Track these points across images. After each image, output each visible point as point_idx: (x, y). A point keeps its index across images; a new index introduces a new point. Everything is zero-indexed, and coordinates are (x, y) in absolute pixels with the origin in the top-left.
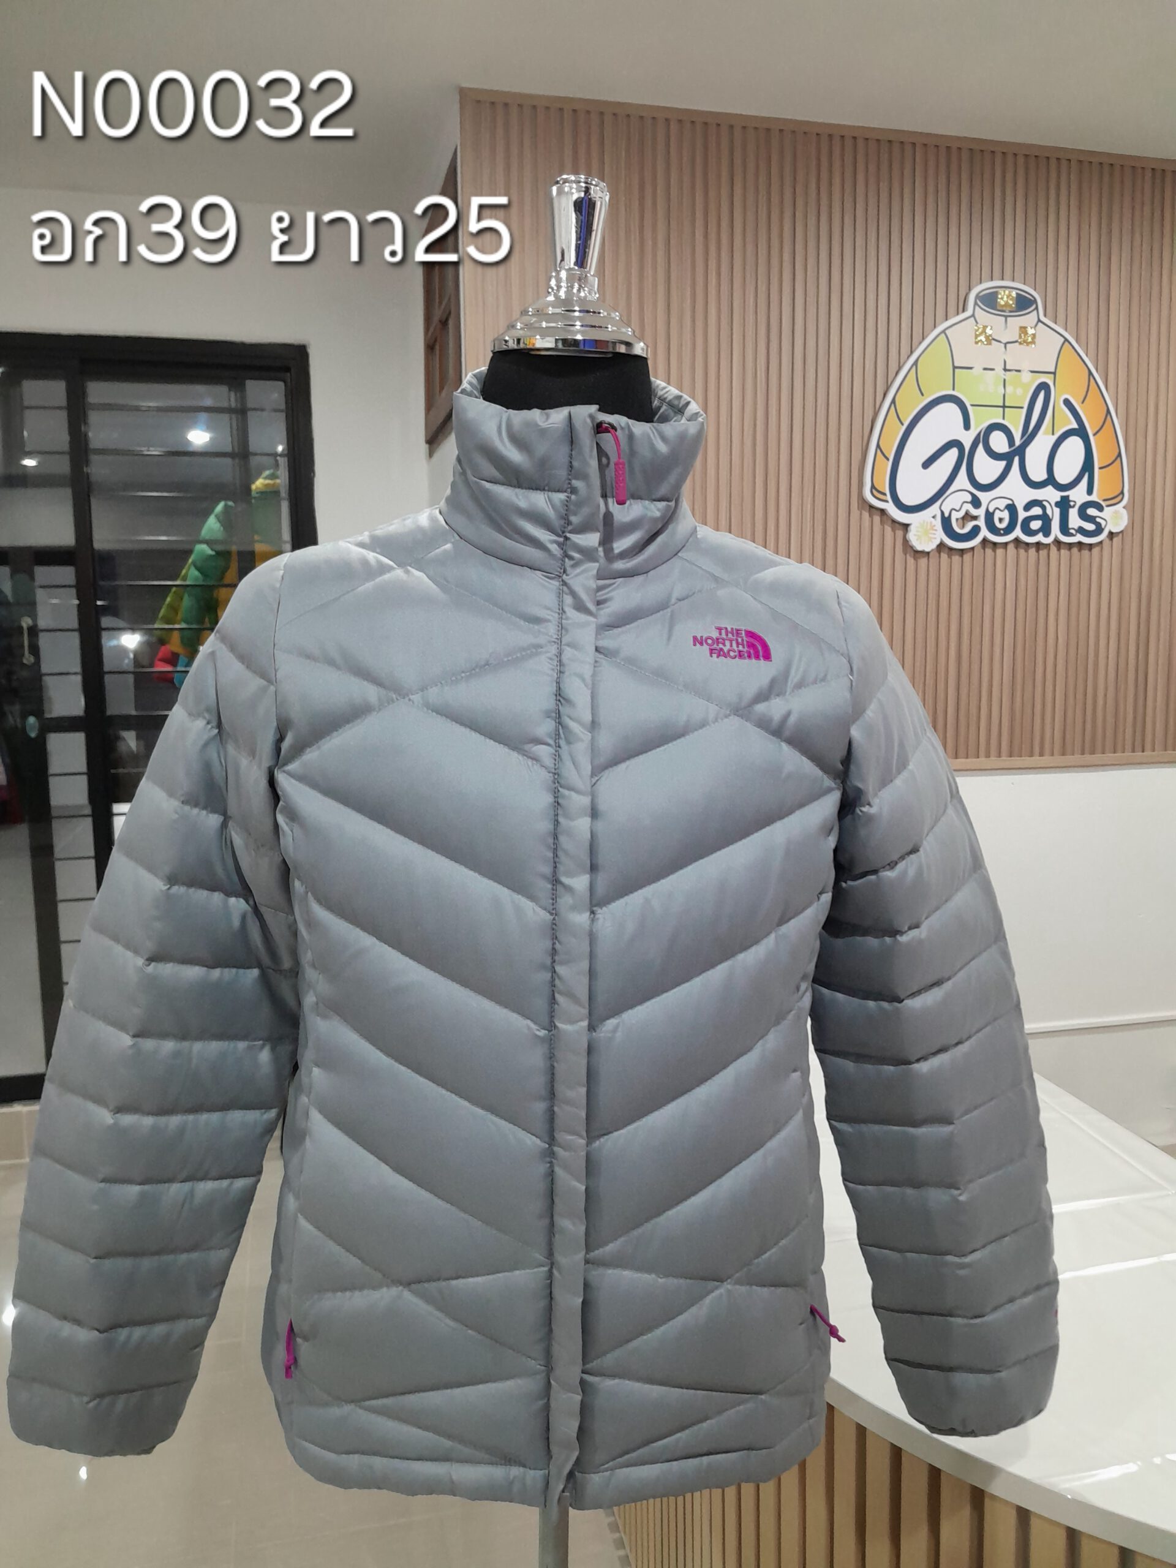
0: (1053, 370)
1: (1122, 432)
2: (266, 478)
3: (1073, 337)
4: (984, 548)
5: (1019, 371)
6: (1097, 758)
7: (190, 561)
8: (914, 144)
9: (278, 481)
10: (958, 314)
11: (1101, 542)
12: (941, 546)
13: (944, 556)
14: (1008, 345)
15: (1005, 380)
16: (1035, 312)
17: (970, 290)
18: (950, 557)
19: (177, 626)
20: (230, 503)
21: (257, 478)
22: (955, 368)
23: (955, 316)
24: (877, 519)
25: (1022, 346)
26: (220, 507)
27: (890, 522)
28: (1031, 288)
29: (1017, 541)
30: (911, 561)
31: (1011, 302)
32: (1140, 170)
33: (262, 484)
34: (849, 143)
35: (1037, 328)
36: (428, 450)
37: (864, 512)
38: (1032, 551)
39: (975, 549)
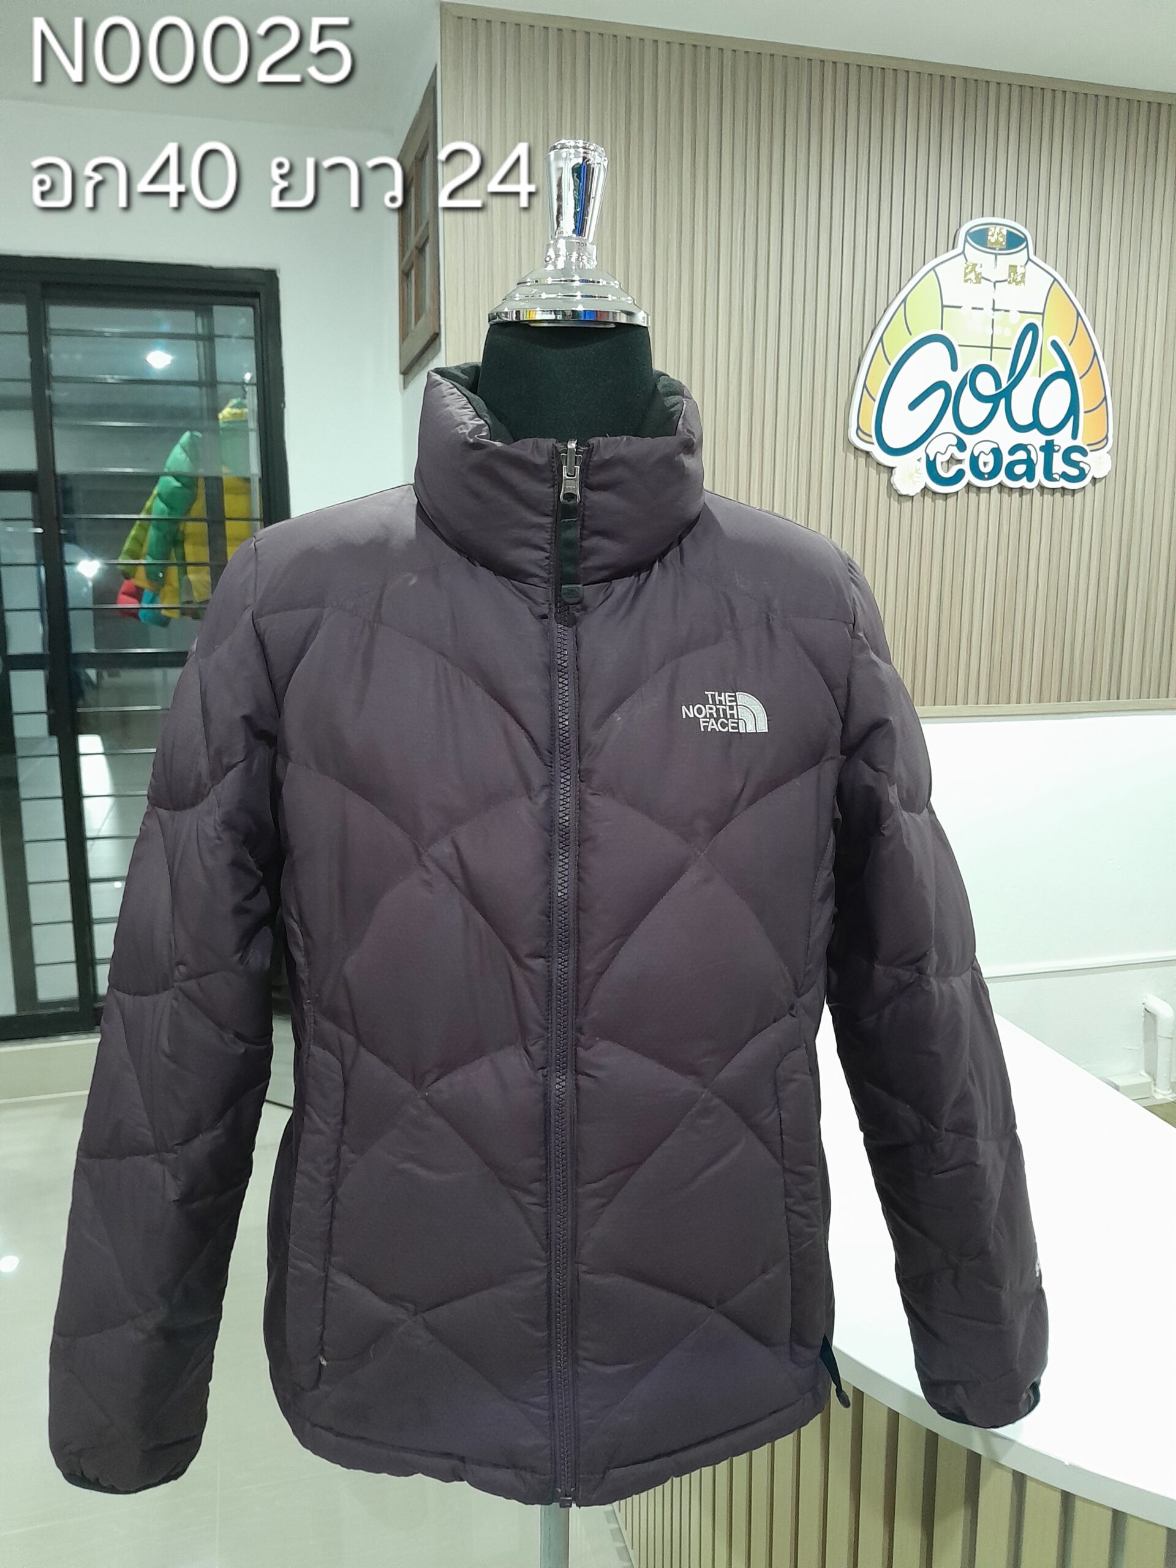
0: (1042, 311)
1: (1109, 377)
2: (233, 407)
3: (1062, 277)
4: (968, 492)
5: (1008, 311)
6: (1073, 705)
7: (155, 492)
8: (908, 72)
9: (246, 410)
10: (947, 251)
11: (1084, 488)
12: (925, 490)
13: (928, 498)
14: (997, 284)
15: (993, 320)
16: (1026, 250)
17: (960, 226)
18: (933, 501)
19: (143, 561)
20: (197, 434)
21: (223, 408)
22: (943, 306)
23: (944, 253)
24: (862, 460)
25: (1010, 285)
26: (185, 437)
27: (875, 466)
28: (1022, 225)
29: (1001, 485)
30: (895, 504)
31: (1001, 240)
32: (1136, 104)
33: (229, 413)
34: (841, 69)
35: (1027, 266)
36: (402, 382)
37: (849, 453)
38: (1016, 495)
39: (959, 493)
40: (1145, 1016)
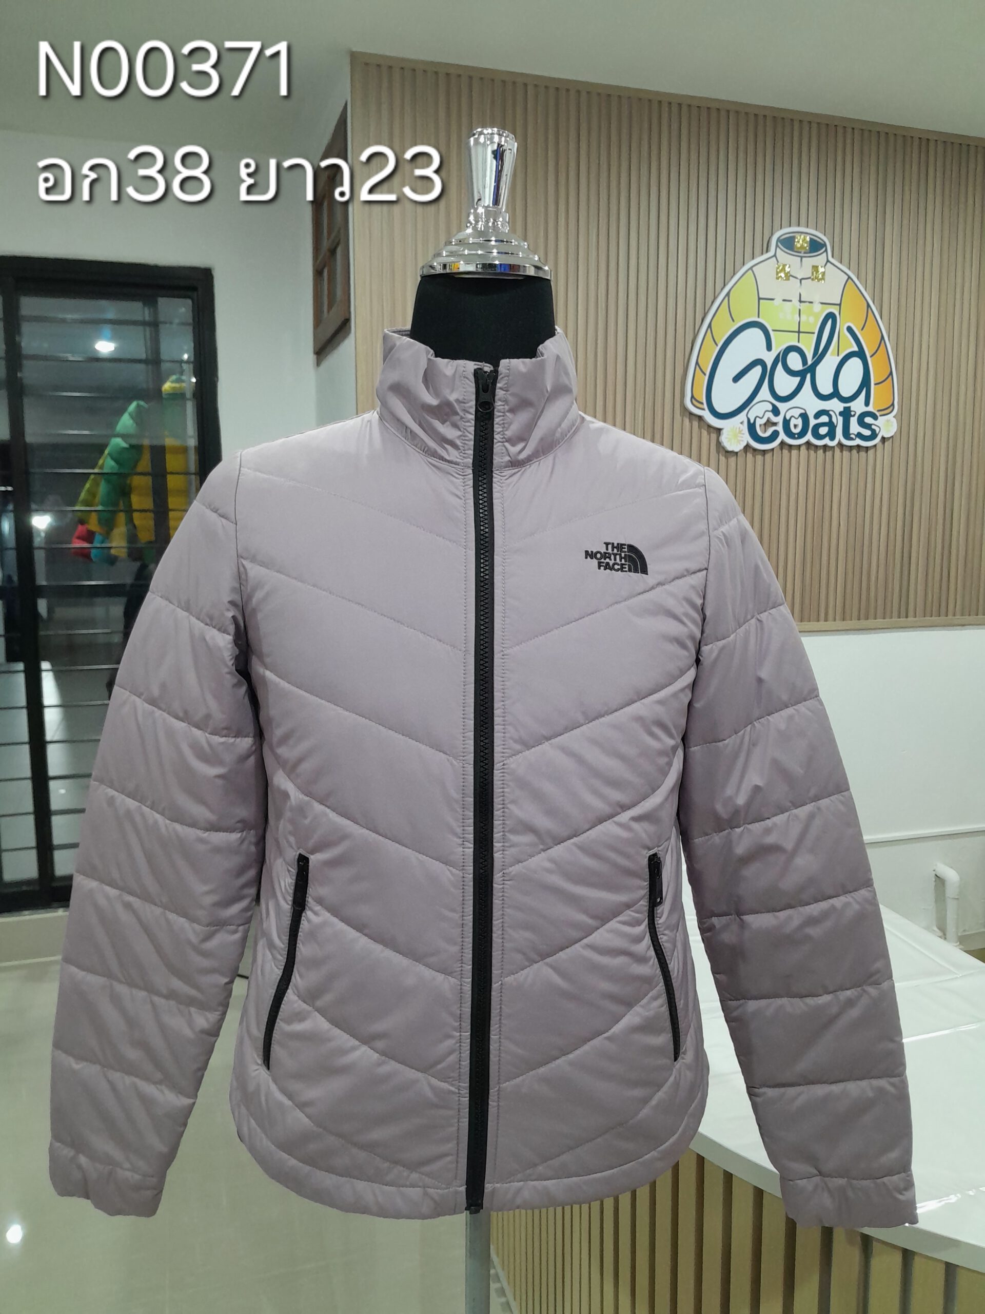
1: (893, 356)
2: (172, 382)
3: (854, 274)
4: (782, 449)
6: (871, 623)
7: (106, 452)
8: (728, 111)
9: (184, 385)
10: (762, 254)
11: (875, 446)
12: (747, 447)
13: (750, 456)
17: (772, 234)
18: (754, 456)
19: (95, 508)
20: (142, 403)
21: (165, 382)
24: (695, 424)
26: (133, 406)
27: (706, 427)
28: (822, 233)
29: (808, 444)
30: (723, 459)
32: (909, 139)
33: (170, 387)
34: (675, 108)
36: (316, 360)
37: (685, 418)
38: (820, 452)
39: (775, 450)
40: (935, 881)
